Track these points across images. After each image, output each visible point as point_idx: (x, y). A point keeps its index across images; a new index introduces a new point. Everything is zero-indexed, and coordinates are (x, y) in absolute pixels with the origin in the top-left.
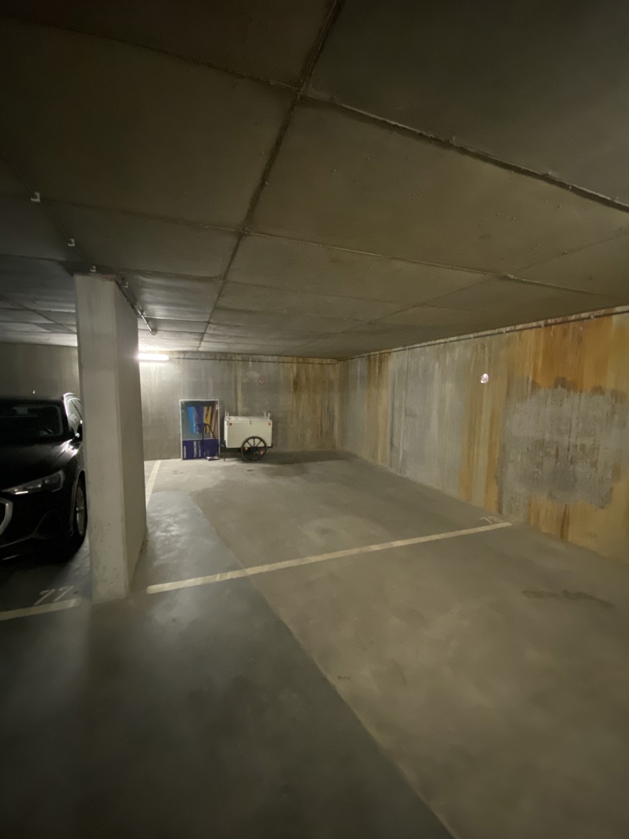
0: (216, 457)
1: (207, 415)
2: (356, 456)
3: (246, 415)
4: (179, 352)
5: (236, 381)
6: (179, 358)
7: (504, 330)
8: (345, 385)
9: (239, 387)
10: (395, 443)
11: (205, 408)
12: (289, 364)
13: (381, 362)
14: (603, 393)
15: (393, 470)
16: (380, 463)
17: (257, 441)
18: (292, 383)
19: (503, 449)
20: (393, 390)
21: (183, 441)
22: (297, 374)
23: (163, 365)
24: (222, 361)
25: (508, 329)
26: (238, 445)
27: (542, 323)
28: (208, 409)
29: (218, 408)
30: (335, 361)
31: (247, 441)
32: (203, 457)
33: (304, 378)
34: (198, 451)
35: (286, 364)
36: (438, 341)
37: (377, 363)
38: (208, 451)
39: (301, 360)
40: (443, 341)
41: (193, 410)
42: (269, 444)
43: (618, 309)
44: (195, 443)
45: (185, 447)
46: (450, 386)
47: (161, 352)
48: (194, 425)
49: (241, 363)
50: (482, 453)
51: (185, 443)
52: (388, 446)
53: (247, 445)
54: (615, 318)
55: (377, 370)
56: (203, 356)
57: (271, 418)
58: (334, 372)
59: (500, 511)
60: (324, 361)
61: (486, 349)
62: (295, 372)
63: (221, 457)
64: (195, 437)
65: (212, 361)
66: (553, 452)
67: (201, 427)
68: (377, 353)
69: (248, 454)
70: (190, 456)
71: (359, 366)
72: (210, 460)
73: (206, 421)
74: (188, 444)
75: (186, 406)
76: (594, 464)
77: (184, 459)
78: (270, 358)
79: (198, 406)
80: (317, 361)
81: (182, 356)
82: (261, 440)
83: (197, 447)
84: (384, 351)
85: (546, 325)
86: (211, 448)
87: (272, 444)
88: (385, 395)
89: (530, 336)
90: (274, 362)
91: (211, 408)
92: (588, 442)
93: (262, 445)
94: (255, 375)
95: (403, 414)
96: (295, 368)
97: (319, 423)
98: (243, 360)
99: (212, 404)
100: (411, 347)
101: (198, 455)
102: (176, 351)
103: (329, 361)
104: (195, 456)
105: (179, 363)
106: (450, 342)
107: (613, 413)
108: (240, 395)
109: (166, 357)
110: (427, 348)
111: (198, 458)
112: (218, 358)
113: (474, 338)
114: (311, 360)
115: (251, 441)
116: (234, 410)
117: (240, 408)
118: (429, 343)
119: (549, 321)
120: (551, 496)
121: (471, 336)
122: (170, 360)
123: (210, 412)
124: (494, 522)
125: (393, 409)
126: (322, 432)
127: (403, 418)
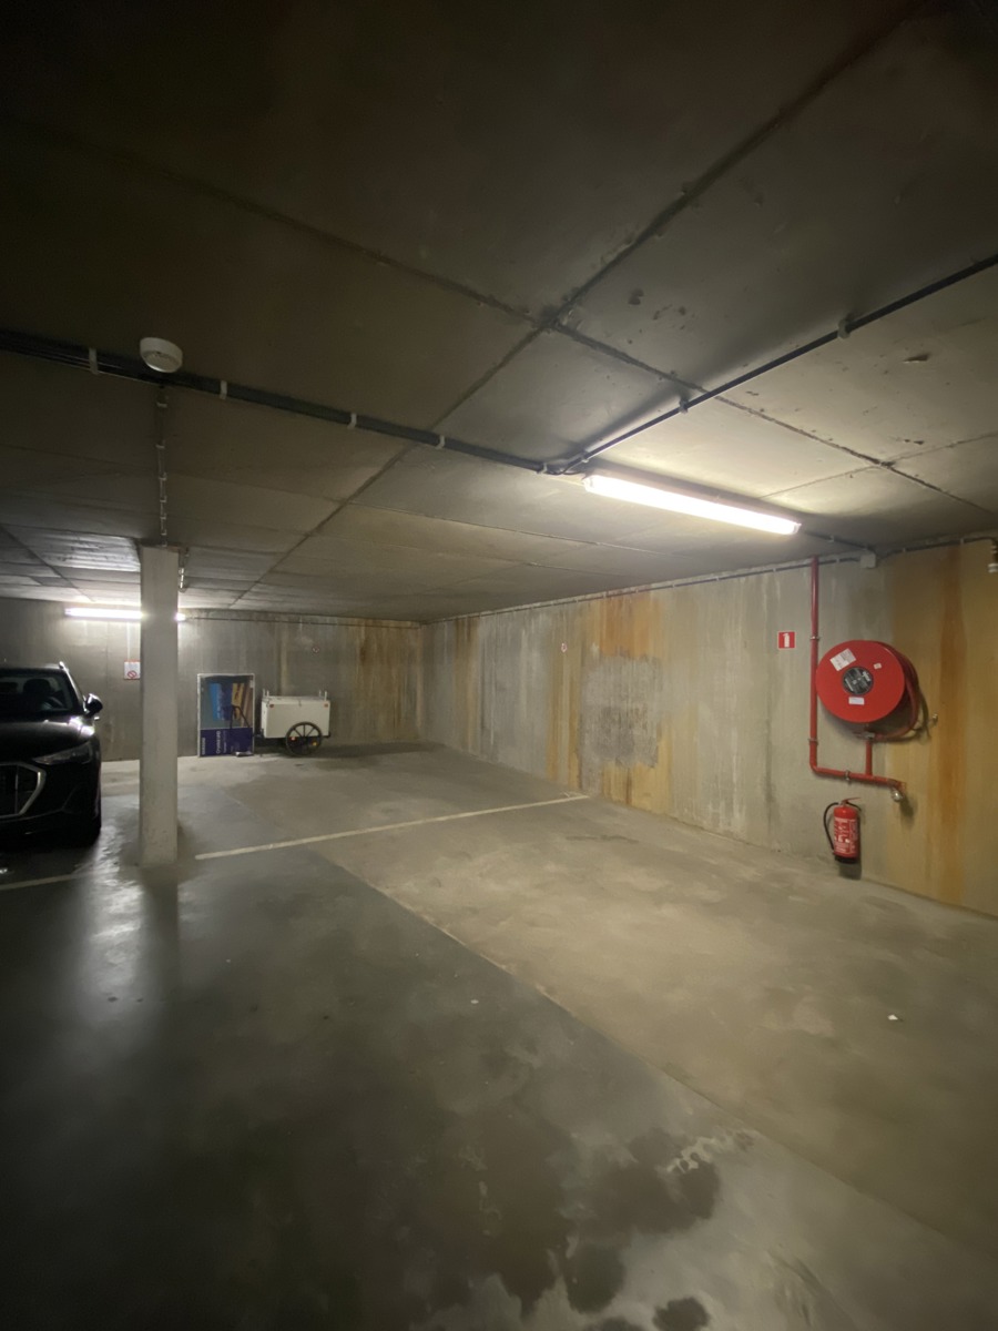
0: (249, 753)
1: (237, 695)
2: (443, 746)
3: (294, 694)
4: (200, 610)
5: (279, 649)
6: (199, 618)
7: (577, 598)
8: (430, 656)
9: (284, 656)
10: (486, 724)
11: (235, 686)
12: (354, 628)
13: (469, 626)
14: (647, 660)
15: (483, 758)
16: (470, 751)
17: (309, 728)
18: (358, 652)
19: (581, 722)
20: (483, 659)
21: (202, 731)
22: (366, 641)
24: (261, 624)
25: (580, 597)
26: (282, 735)
27: (604, 593)
28: (239, 686)
29: (252, 685)
30: (416, 625)
31: (294, 728)
32: (230, 753)
33: (375, 647)
34: (222, 744)
35: (350, 628)
36: (524, 607)
37: (466, 630)
38: (237, 744)
39: (370, 622)
40: (527, 606)
41: (217, 688)
42: (325, 733)
43: (654, 585)
44: (218, 734)
45: (204, 739)
46: (536, 655)
48: (219, 709)
49: (286, 625)
50: (564, 724)
51: (204, 733)
52: (479, 729)
53: (294, 735)
54: (652, 593)
55: (466, 638)
56: (234, 616)
57: (328, 699)
58: (415, 639)
59: (581, 786)
60: (403, 624)
61: (564, 617)
62: (363, 637)
63: (256, 752)
64: (220, 724)
65: (244, 623)
66: (617, 718)
67: (229, 711)
68: (465, 616)
69: (295, 746)
70: (210, 751)
71: (446, 631)
72: (240, 756)
73: (236, 702)
74: (208, 736)
75: (207, 682)
76: (645, 727)
77: (202, 756)
78: (328, 619)
79: (226, 683)
80: (392, 623)
81: (203, 615)
82: (315, 727)
83: (221, 738)
84: (471, 615)
85: (608, 596)
86: (239, 738)
87: (330, 733)
88: (475, 665)
89: (596, 604)
90: (334, 624)
91: (243, 685)
92: (640, 707)
93: (315, 733)
94: (306, 641)
95: (493, 688)
96: (363, 633)
97: (396, 705)
98: (290, 622)
99: (245, 680)
101: (222, 749)
102: (196, 609)
103: (409, 624)
104: (218, 751)
105: (199, 625)
106: (534, 608)
107: (654, 678)
108: (284, 668)
109: (181, 617)
110: (513, 613)
111: (222, 754)
112: (254, 618)
113: (553, 605)
114: (385, 622)
115: (300, 729)
116: (276, 688)
117: (284, 686)
118: (516, 608)
119: (610, 593)
120: (618, 762)
121: (552, 602)
123: (241, 690)
124: (571, 796)
125: (483, 684)
126: (399, 717)
127: (494, 693)
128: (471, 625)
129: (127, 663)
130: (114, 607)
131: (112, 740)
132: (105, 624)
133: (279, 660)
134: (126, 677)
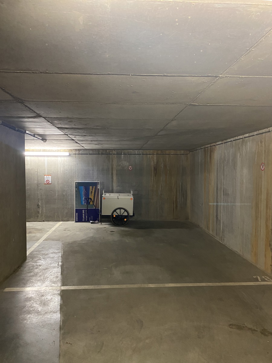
0: (97, 222)
1: (92, 192)
4: (76, 150)
5: (112, 168)
6: (75, 154)
9: (115, 172)
10: (219, 217)
11: (91, 187)
12: (152, 155)
15: (218, 239)
16: (211, 232)
17: (122, 211)
18: (153, 169)
20: (217, 174)
21: (76, 209)
22: (157, 162)
23: (65, 158)
26: (109, 214)
28: (93, 188)
29: (99, 187)
30: (186, 152)
31: (115, 211)
32: (88, 221)
33: (162, 165)
34: (85, 217)
35: (148, 156)
36: (239, 137)
37: (209, 154)
38: (92, 217)
39: (159, 152)
40: (241, 137)
41: (82, 188)
42: (131, 214)
44: (83, 211)
45: (77, 214)
46: (245, 171)
47: (65, 151)
48: (83, 199)
49: (116, 156)
51: (77, 211)
52: (215, 219)
53: (115, 214)
55: (209, 159)
56: (91, 152)
57: (133, 195)
58: (186, 161)
60: (178, 152)
61: (263, 143)
62: (155, 161)
63: (101, 222)
64: (84, 207)
65: (96, 155)
67: (88, 200)
68: (209, 146)
69: (115, 220)
70: (80, 219)
71: (200, 155)
72: (92, 223)
73: (91, 196)
74: (79, 212)
75: (78, 185)
77: (76, 222)
78: (136, 152)
79: (86, 186)
80: (173, 152)
81: (77, 152)
82: (125, 210)
83: (85, 214)
84: (212, 145)
86: (94, 215)
87: (134, 214)
88: (213, 177)
90: (140, 154)
91: (94, 187)
93: (126, 214)
94: (126, 164)
95: (222, 193)
96: (155, 158)
97: (174, 200)
98: (117, 154)
99: (95, 184)
100: (225, 141)
101: (85, 219)
102: (74, 150)
103: (182, 152)
104: (84, 220)
105: (75, 157)
106: (245, 138)
108: (115, 178)
109: (67, 154)
110: (234, 142)
111: (85, 221)
112: (100, 153)
113: (257, 135)
114: (167, 152)
115: (118, 211)
116: (111, 189)
117: (115, 188)
118: (234, 139)
121: (255, 133)
122: (70, 155)
123: (94, 190)
124: (263, 280)
125: (217, 189)
126: (177, 206)
127: (222, 197)
128: (212, 151)
129: (45, 176)
130: (40, 151)
131: (40, 213)
132: (37, 158)
133: (112, 174)
134: (45, 183)
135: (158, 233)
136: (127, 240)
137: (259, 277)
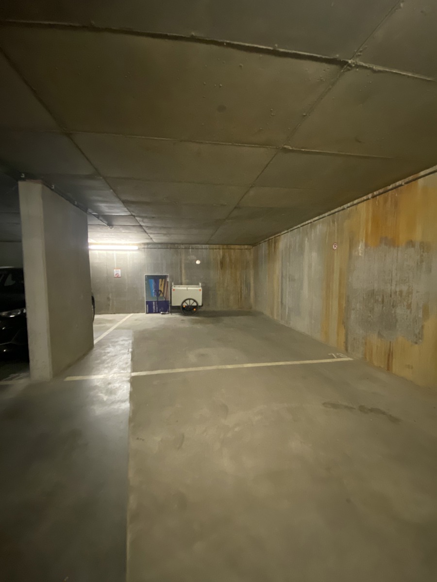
0: (167, 313)
1: (161, 285)
2: (262, 313)
4: (145, 244)
5: (181, 262)
6: (144, 248)
7: (345, 206)
8: (256, 263)
9: (183, 266)
10: (284, 302)
11: (160, 280)
12: (218, 250)
13: (275, 243)
14: (413, 246)
15: (282, 322)
16: (276, 318)
17: (192, 301)
18: (219, 262)
19: (348, 301)
20: (282, 263)
21: (146, 302)
22: (223, 257)
23: (134, 252)
24: (172, 250)
25: (349, 204)
26: (179, 304)
27: (370, 196)
28: (162, 280)
29: (168, 280)
30: (250, 247)
31: (185, 301)
32: (159, 312)
33: (228, 260)
34: (155, 308)
35: (215, 250)
36: (307, 222)
37: (273, 245)
38: (162, 309)
39: (225, 247)
40: (309, 221)
41: (152, 282)
42: (200, 304)
43: (422, 173)
44: (154, 303)
45: (147, 306)
46: (314, 254)
47: (133, 244)
48: (153, 291)
49: (184, 250)
50: (335, 304)
51: (147, 303)
52: (280, 304)
53: (185, 305)
54: (420, 181)
55: (273, 250)
57: (202, 287)
58: (249, 255)
59: (347, 350)
60: (243, 247)
61: (336, 223)
62: (221, 255)
63: (171, 312)
64: (154, 299)
65: (165, 250)
66: (380, 300)
67: (158, 292)
68: (273, 237)
69: (187, 310)
70: (150, 311)
71: (264, 246)
72: (162, 314)
73: (161, 288)
74: (149, 304)
75: (149, 278)
76: (409, 306)
77: (147, 313)
78: (204, 246)
79: (156, 278)
80: (237, 247)
81: (146, 247)
82: (195, 301)
83: (155, 305)
84: (277, 235)
85: (374, 197)
86: (164, 306)
87: (202, 304)
88: (278, 266)
89: (362, 207)
90: (207, 249)
91: (164, 280)
92: (405, 288)
93: (195, 304)
94: (193, 258)
95: (288, 279)
96: (221, 253)
97: (239, 291)
98: (185, 248)
99: (164, 277)
100: (291, 229)
101: (156, 310)
102: (143, 244)
103: (246, 247)
104: (154, 311)
105: (144, 251)
106: (314, 221)
107: (422, 261)
108: (183, 271)
109: (136, 248)
110: (301, 228)
111: (156, 313)
112: (169, 247)
113: (328, 215)
114: (232, 247)
115: (188, 302)
116: (180, 281)
117: (184, 281)
118: (302, 224)
119: (375, 193)
120: (380, 335)
121: (326, 214)
122: (139, 249)
123: (163, 283)
124: (338, 357)
125: (282, 276)
126: (241, 297)
127: (288, 283)
128: (276, 241)
129: (115, 270)
130: (108, 244)
131: (111, 305)
132: (104, 252)
133: (181, 267)
134: (115, 276)
135: (227, 320)
136: (199, 327)
137: (333, 355)
